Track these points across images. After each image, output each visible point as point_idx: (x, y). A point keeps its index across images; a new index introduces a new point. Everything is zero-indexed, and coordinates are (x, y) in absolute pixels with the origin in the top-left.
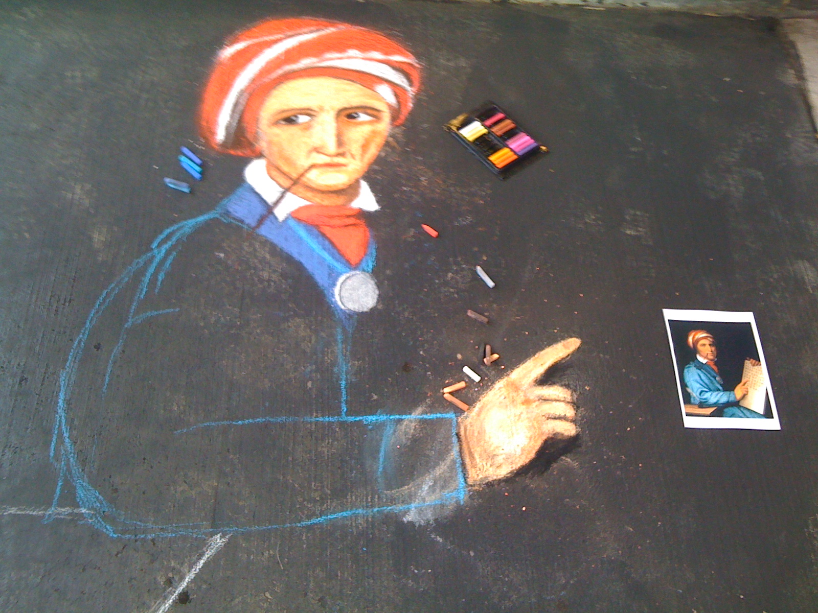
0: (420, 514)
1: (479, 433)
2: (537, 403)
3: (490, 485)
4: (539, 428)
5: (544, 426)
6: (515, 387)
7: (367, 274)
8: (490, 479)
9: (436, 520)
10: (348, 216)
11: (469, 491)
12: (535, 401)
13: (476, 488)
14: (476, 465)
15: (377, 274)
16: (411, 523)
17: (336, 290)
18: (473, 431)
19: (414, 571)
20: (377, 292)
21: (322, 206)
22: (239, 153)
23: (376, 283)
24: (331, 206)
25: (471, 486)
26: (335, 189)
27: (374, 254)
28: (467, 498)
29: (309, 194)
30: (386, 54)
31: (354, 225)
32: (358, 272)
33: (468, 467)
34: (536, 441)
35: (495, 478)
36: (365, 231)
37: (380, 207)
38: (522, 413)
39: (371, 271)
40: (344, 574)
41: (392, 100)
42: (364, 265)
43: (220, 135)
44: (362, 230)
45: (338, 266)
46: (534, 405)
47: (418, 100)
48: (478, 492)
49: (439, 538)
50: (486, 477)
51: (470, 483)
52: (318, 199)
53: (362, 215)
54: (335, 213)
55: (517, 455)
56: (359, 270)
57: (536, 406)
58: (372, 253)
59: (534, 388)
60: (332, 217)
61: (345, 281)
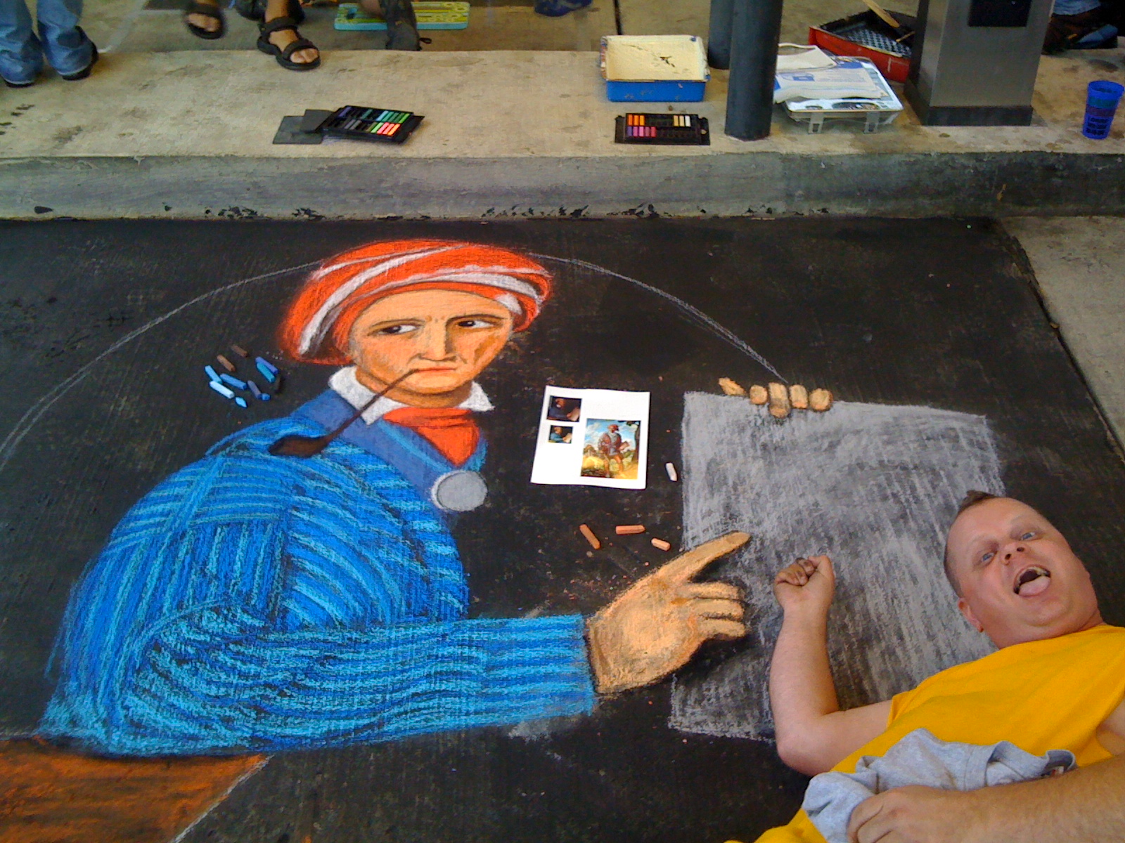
0: (532, 728)
1: (614, 635)
2: (692, 601)
3: (628, 693)
4: (695, 629)
5: (702, 626)
6: (664, 586)
7: (474, 473)
8: (629, 687)
9: (553, 735)
10: (453, 417)
11: (600, 701)
12: (689, 600)
13: (609, 697)
14: (610, 671)
15: (487, 473)
16: (519, 740)
17: (434, 491)
18: (607, 633)
19: (520, 794)
20: (485, 490)
21: (422, 408)
22: (325, 362)
23: (484, 482)
24: (432, 408)
25: (602, 694)
26: (439, 391)
27: (484, 452)
28: (596, 708)
29: (407, 398)
30: (510, 267)
31: (461, 425)
32: (462, 471)
33: (599, 673)
34: (690, 644)
35: (635, 685)
36: (474, 432)
37: (493, 407)
38: (672, 613)
39: (478, 469)
40: (424, 799)
41: (516, 307)
42: (470, 463)
43: (305, 346)
44: (470, 429)
45: (438, 466)
46: (688, 603)
47: (546, 306)
48: (612, 701)
49: (556, 756)
50: (623, 685)
51: (601, 692)
52: (417, 402)
53: (471, 415)
54: (437, 415)
55: (665, 660)
56: (464, 469)
57: (691, 605)
58: (481, 452)
59: (689, 586)
60: (432, 419)
61: (445, 480)
